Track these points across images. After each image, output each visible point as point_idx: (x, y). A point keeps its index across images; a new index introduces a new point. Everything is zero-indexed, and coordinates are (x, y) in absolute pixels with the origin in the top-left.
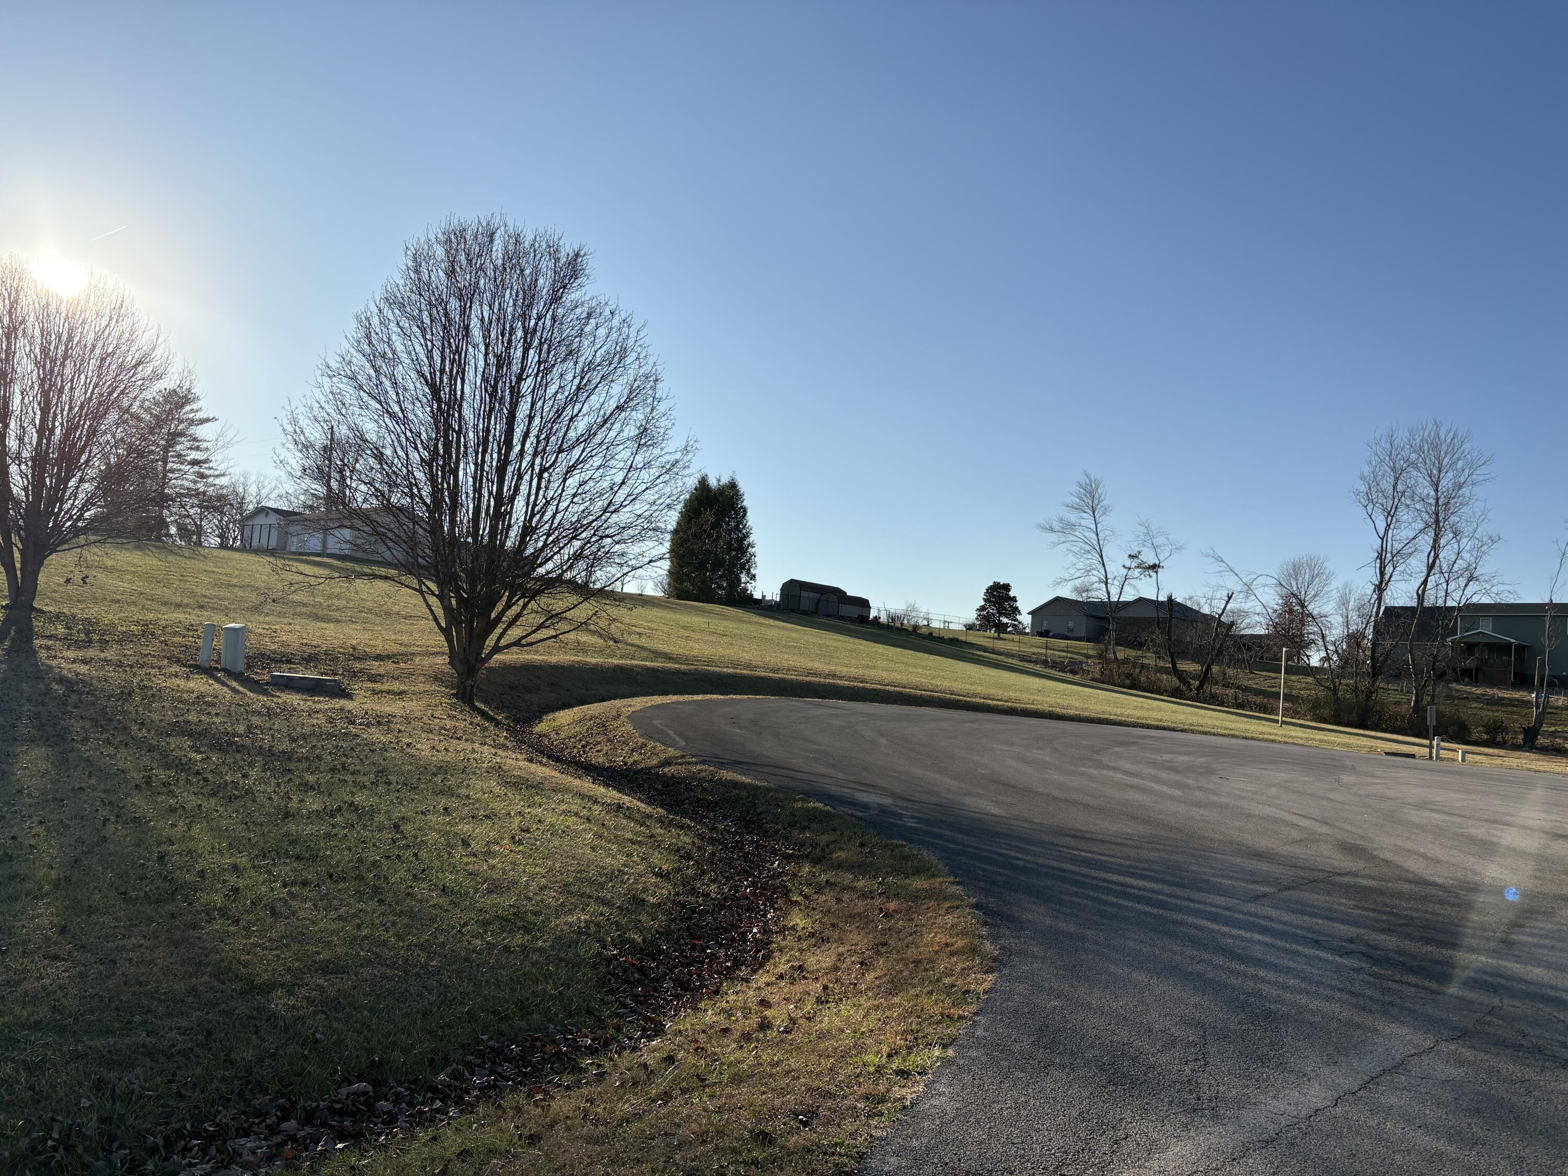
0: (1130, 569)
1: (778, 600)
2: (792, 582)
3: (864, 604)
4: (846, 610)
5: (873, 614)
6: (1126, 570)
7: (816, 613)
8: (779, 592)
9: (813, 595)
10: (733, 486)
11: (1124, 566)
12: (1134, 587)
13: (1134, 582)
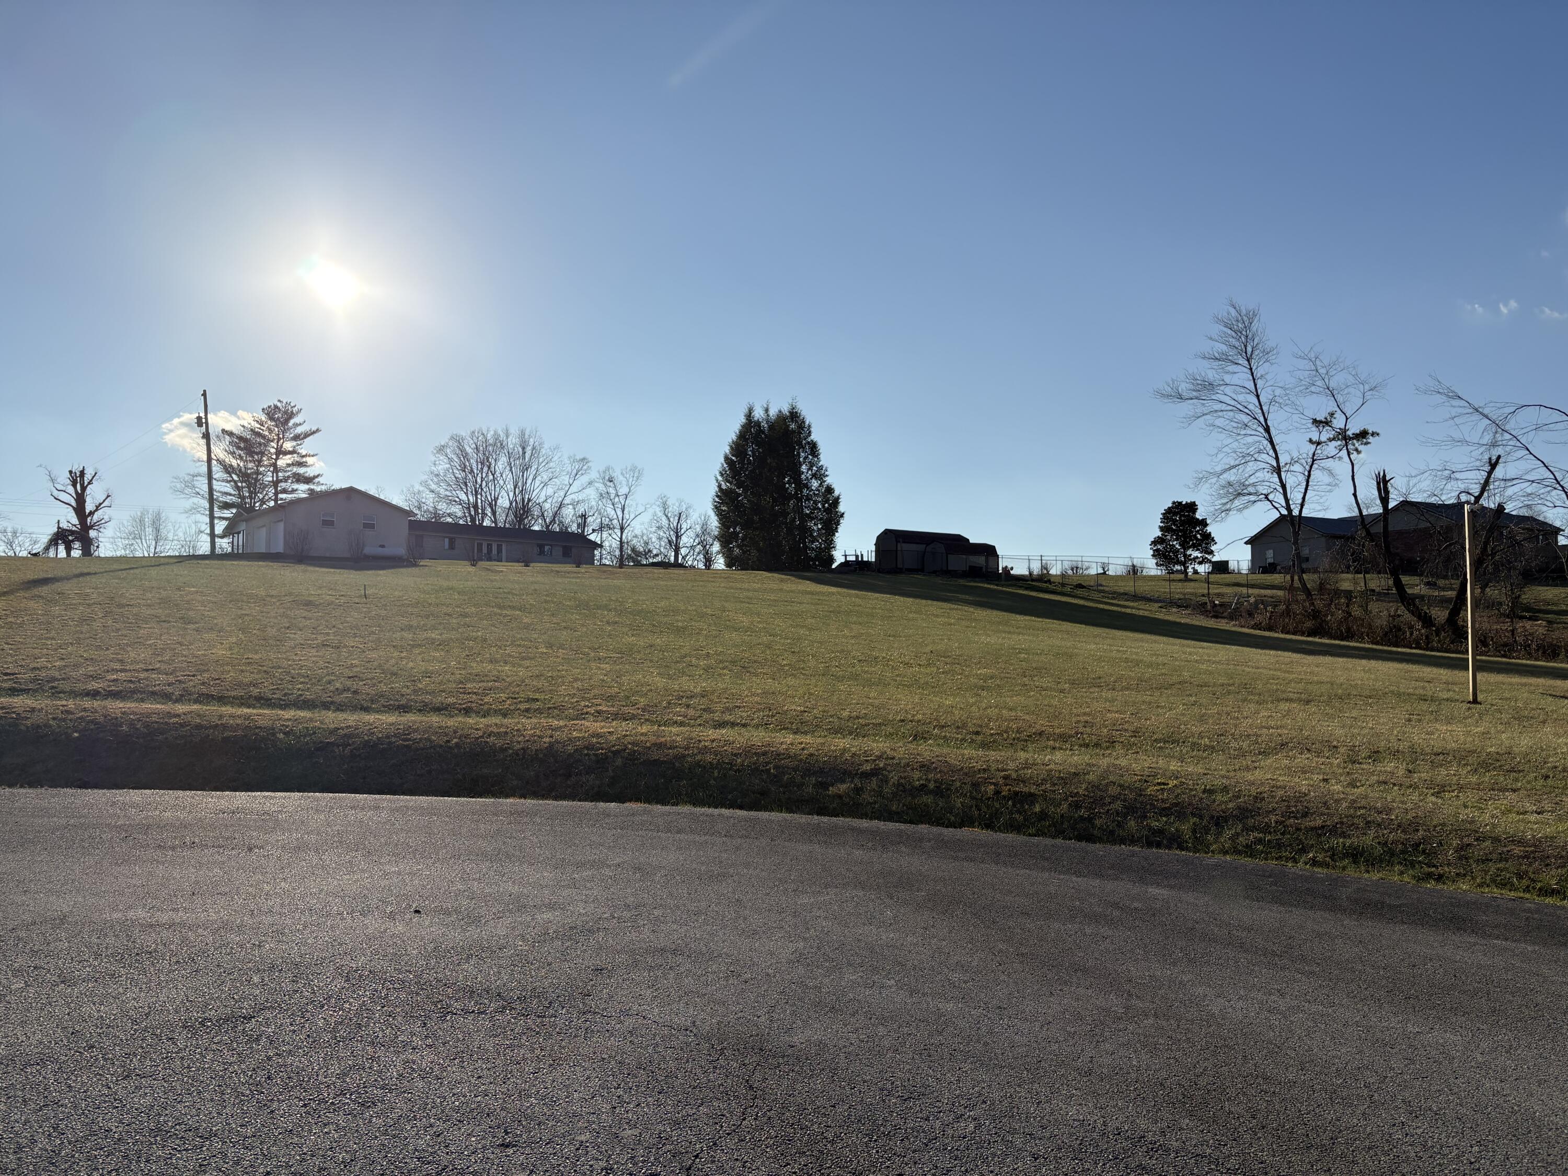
0: (1319, 443)
1: (873, 560)
2: (887, 533)
3: (989, 551)
4: (958, 562)
5: (1002, 564)
6: (1314, 447)
7: (920, 570)
8: (873, 548)
9: (913, 547)
10: (794, 415)
11: (1311, 441)
12: (1330, 472)
13: (1329, 463)
